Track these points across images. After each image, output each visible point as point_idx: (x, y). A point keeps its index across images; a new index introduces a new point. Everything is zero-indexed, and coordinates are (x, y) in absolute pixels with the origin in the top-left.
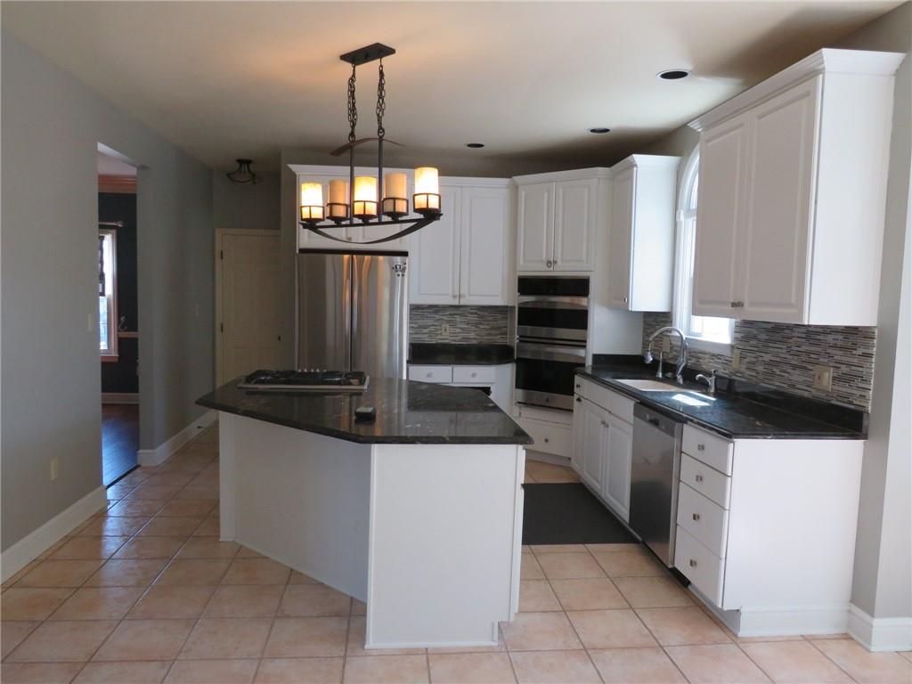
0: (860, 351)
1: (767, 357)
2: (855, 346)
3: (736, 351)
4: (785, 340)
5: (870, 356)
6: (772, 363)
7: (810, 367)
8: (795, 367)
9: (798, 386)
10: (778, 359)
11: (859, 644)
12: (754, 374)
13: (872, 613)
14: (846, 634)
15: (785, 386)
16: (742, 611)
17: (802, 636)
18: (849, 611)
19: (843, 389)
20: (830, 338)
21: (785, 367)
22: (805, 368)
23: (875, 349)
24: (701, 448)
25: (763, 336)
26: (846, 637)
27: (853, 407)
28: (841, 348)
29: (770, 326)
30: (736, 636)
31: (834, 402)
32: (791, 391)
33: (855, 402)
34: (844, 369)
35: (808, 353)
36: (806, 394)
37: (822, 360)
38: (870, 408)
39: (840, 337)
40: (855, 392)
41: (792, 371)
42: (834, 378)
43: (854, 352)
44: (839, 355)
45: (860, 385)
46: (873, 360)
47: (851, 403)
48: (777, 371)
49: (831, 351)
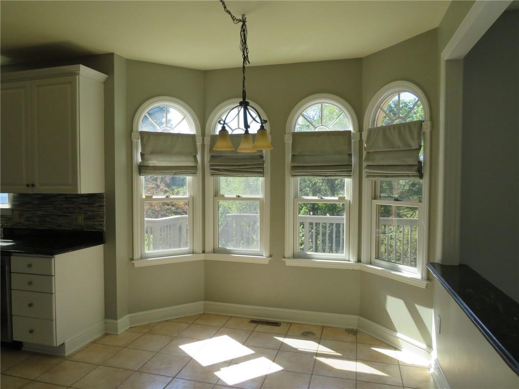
0: (97, 204)
1: (39, 213)
2: (94, 202)
3: (15, 212)
4: (51, 203)
5: (103, 206)
6: (44, 216)
7: (69, 215)
8: (60, 216)
9: (63, 225)
10: (49, 213)
11: (113, 334)
12: (31, 223)
13: (116, 319)
14: (105, 334)
15: (54, 226)
16: (66, 342)
17: (91, 342)
18: (105, 323)
19: (90, 223)
21: (53, 217)
22: (66, 216)
23: (105, 203)
24: (30, 266)
25: (36, 202)
26: (106, 334)
27: (96, 230)
28: (87, 204)
30: (64, 357)
31: (86, 230)
33: (97, 228)
34: (90, 213)
36: (68, 229)
37: (76, 211)
38: (105, 229)
39: (86, 199)
40: (96, 223)
41: (58, 218)
42: (84, 219)
43: (94, 205)
44: (86, 208)
45: (99, 220)
46: (105, 208)
47: (95, 229)
48: (48, 219)
49: (81, 206)
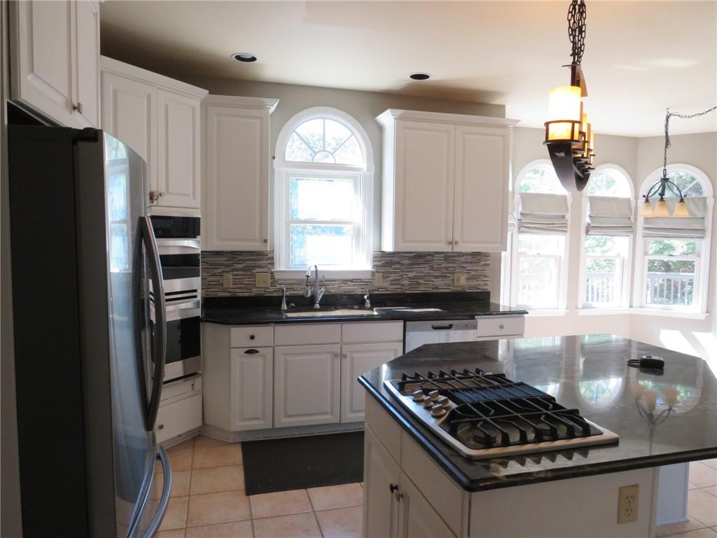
0: (482, 263)
1: (411, 275)
2: (479, 261)
3: (377, 275)
4: (426, 262)
5: (488, 265)
6: (416, 277)
7: (449, 275)
8: (436, 277)
9: (441, 287)
10: (422, 274)
12: (398, 286)
15: (430, 289)
19: (473, 283)
20: (462, 259)
21: (429, 278)
22: (446, 276)
23: (491, 262)
24: (502, 327)
25: (406, 262)
28: (471, 263)
29: (412, 255)
31: (468, 291)
32: (435, 291)
33: (482, 288)
34: (473, 273)
35: (446, 268)
36: (448, 291)
37: (457, 270)
38: (490, 290)
39: (470, 257)
40: (481, 283)
41: (434, 280)
42: (467, 279)
43: (479, 264)
44: (469, 267)
45: (484, 279)
46: (490, 267)
47: (479, 289)
48: (422, 282)
49: (464, 265)
